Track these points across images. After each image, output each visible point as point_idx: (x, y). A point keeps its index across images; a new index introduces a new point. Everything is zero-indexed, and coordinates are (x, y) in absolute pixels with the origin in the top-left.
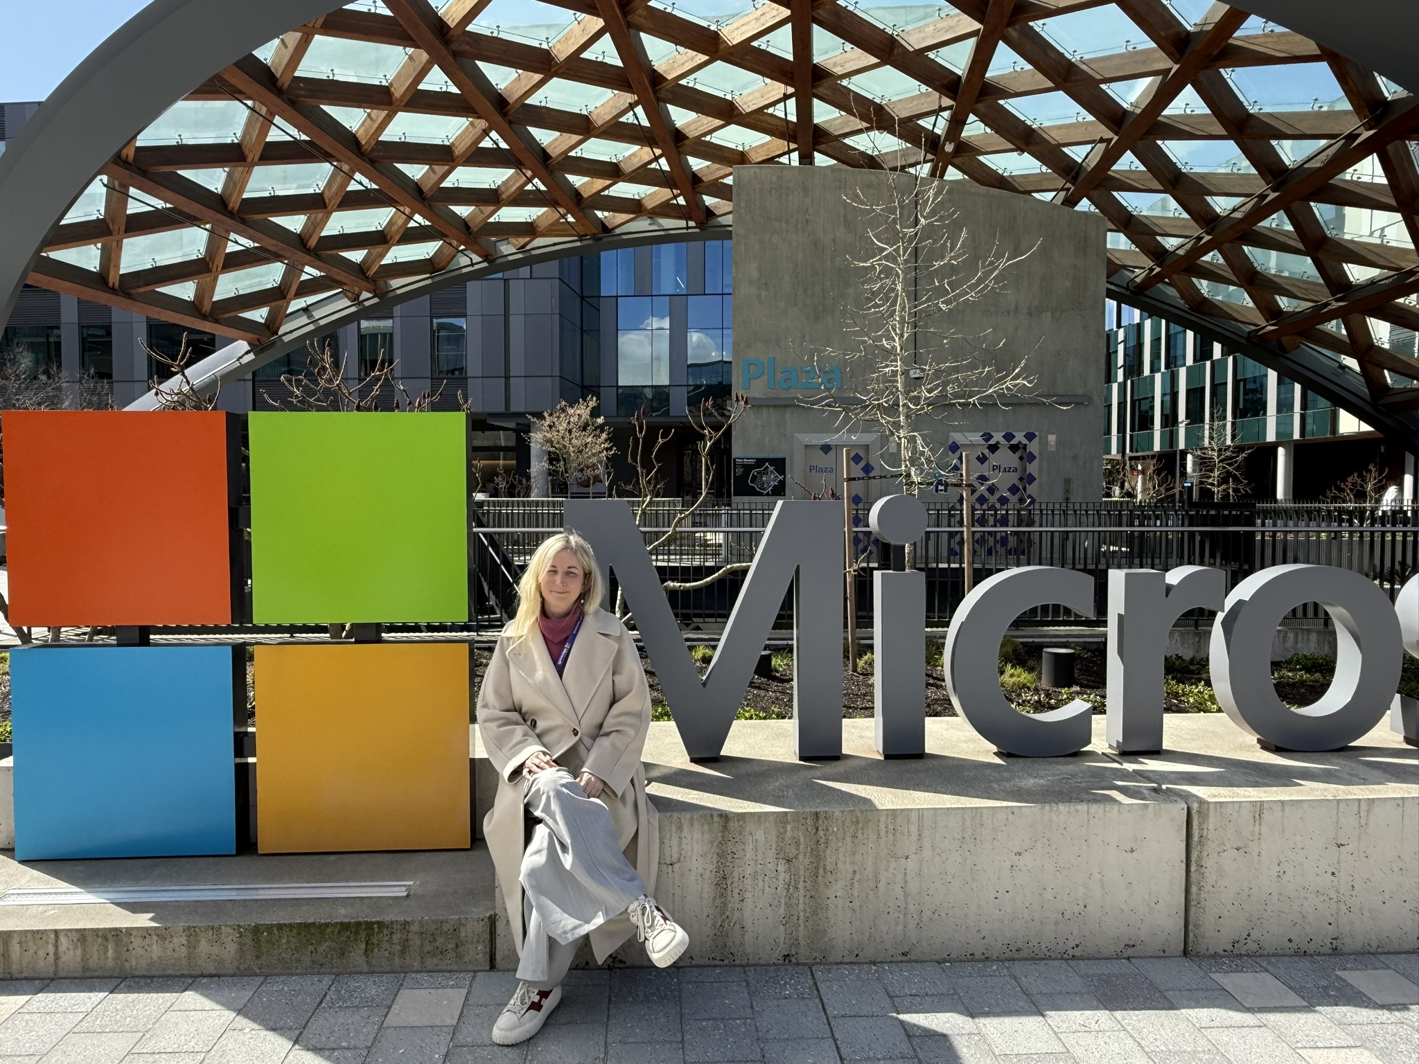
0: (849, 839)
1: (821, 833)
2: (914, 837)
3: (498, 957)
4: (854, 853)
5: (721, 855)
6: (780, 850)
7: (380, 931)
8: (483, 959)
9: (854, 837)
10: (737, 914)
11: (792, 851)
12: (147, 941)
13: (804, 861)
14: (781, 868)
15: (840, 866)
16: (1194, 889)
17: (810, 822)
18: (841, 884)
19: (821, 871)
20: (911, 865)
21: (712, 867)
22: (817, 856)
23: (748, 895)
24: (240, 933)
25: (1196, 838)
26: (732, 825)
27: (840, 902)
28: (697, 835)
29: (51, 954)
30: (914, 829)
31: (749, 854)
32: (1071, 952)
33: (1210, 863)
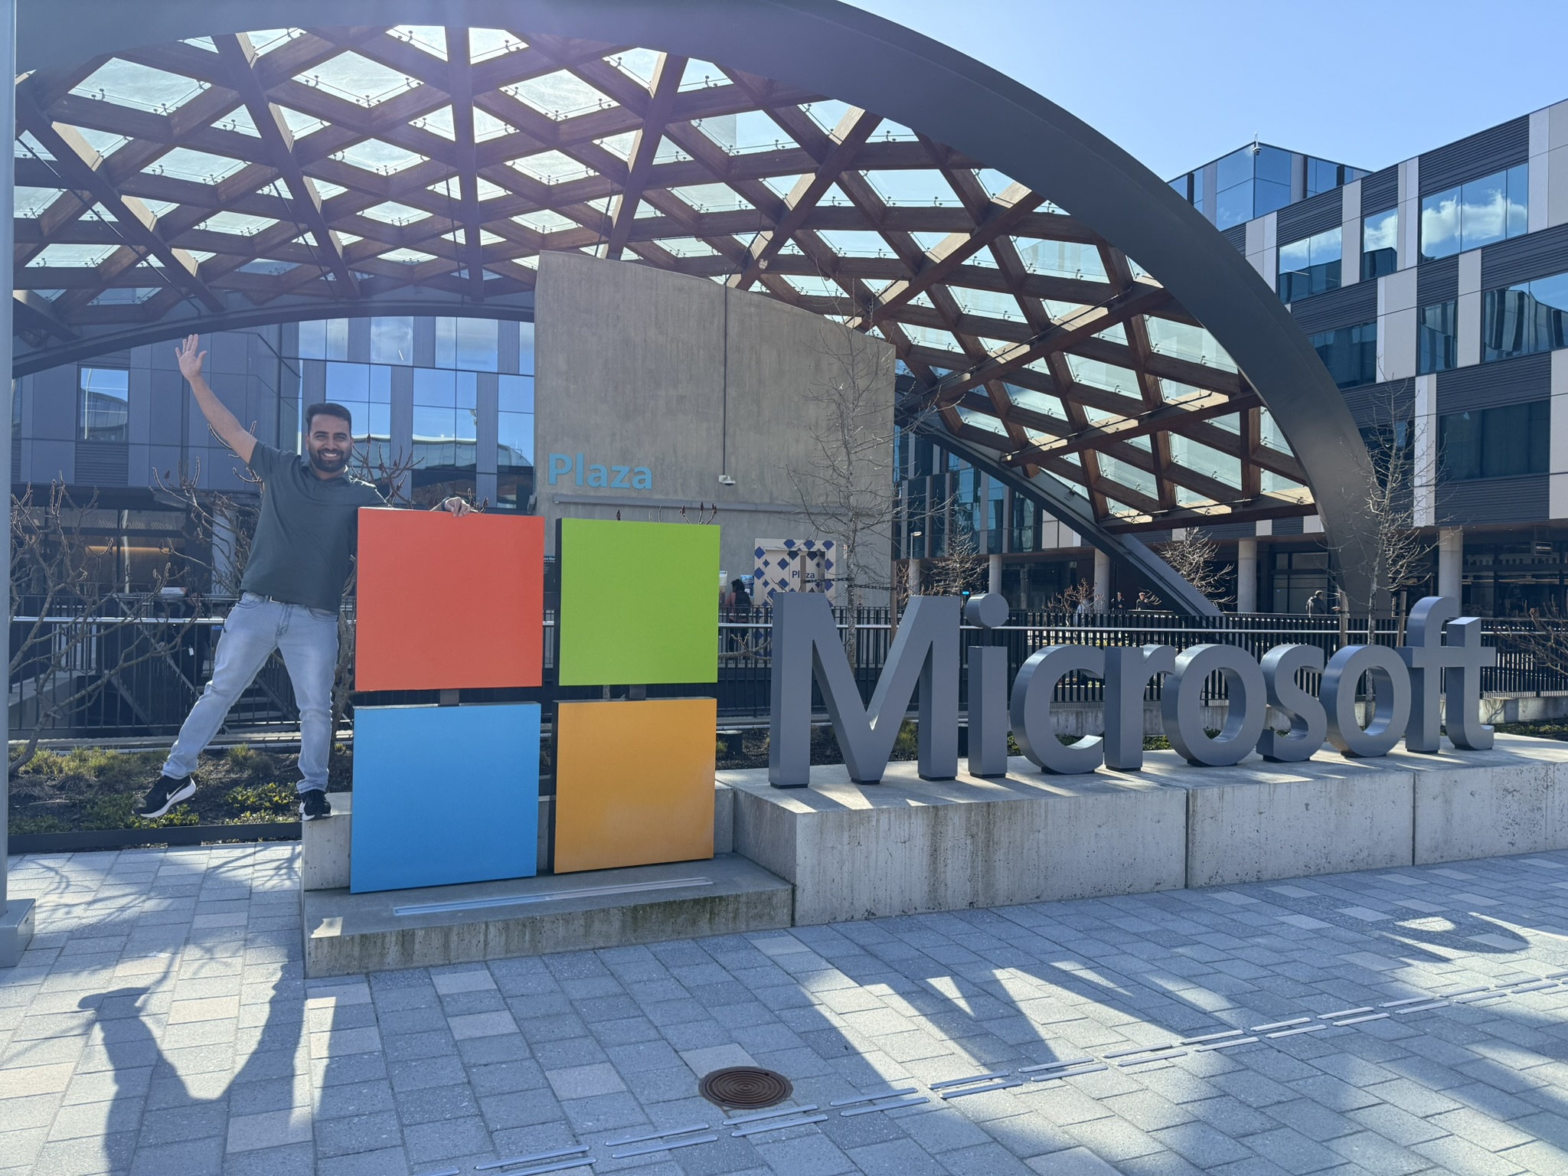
0: (1007, 821)
1: (991, 817)
2: (1043, 818)
3: (797, 917)
4: (1009, 830)
5: (934, 834)
6: (968, 829)
7: (720, 904)
8: (787, 919)
9: (1010, 818)
10: (943, 876)
11: (974, 830)
12: (556, 925)
13: (981, 836)
14: (969, 842)
15: (1002, 839)
16: (1190, 845)
17: (985, 809)
18: (1002, 851)
19: (991, 843)
20: (1041, 836)
21: (928, 843)
22: (989, 832)
23: (949, 861)
24: (623, 913)
25: (1191, 812)
26: (941, 813)
27: (1002, 863)
28: (920, 821)
29: (482, 942)
30: (1043, 811)
31: (950, 832)
32: (1127, 890)
33: (1198, 828)
